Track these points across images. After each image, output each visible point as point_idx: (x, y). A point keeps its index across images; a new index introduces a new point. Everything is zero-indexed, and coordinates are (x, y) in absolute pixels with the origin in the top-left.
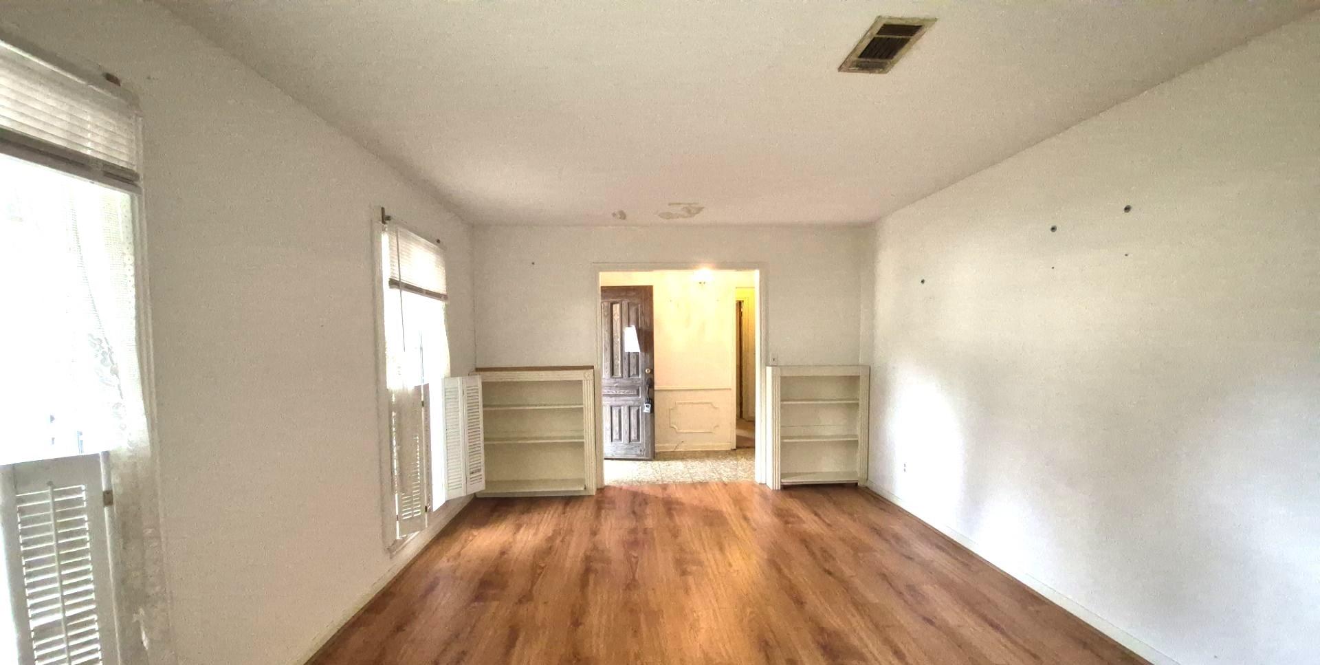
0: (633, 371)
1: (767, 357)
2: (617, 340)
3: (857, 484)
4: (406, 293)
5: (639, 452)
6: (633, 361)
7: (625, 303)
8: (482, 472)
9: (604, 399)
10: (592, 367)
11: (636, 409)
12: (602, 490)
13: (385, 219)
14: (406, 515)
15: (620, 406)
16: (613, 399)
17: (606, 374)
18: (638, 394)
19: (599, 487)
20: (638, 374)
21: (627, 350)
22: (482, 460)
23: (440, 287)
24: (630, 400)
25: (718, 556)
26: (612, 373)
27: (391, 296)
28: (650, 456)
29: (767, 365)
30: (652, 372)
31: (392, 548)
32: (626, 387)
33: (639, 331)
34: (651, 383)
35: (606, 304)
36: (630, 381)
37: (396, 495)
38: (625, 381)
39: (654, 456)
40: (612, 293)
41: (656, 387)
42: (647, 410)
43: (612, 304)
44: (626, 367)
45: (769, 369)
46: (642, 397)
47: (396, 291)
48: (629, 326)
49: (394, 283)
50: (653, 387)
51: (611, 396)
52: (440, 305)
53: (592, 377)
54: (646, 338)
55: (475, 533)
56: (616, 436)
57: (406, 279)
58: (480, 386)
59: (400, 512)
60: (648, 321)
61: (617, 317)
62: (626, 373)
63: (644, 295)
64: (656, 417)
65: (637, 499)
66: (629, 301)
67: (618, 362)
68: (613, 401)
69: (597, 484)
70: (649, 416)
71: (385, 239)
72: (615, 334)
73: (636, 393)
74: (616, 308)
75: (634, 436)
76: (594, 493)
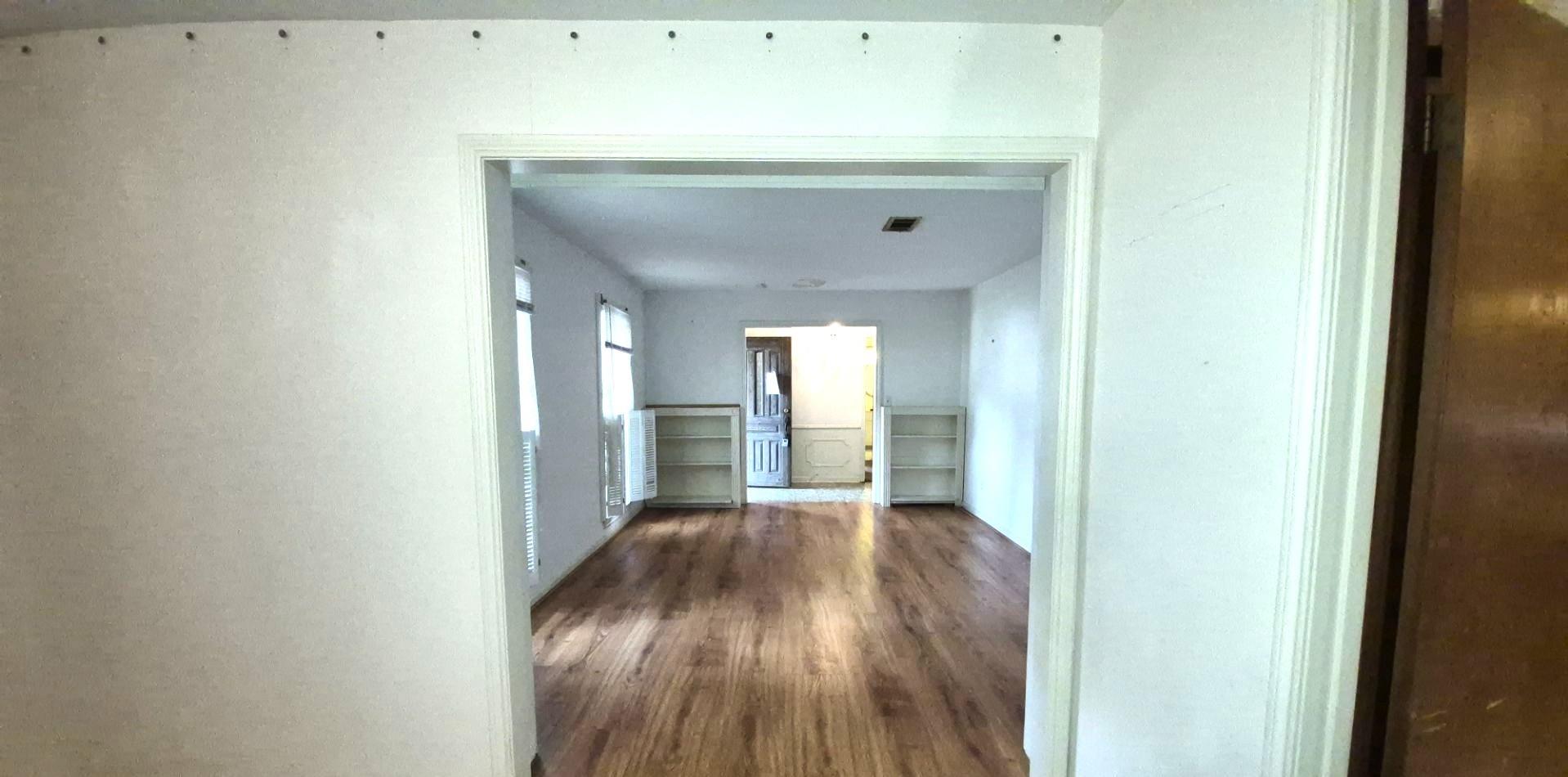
0: (773, 410)
1: (882, 399)
2: (760, 384)
3: (954, 504)
4: (615, 350)
5: (777, 481)
6: (774, 402)
7: (767, 352)
8: (655, 484)
9: (748, 434)
10: (739, 406)
11: (776, 443)
12: (745, 505)
13: (603, 301)
14: (612, 503)
15: (762, 441)
16: (756, 434)
17: (750, 412)
18: (777, 431)
19: (744, 502)
20: (777, 413)
21: (768, 392)
22: (655, 474)
23: (629, 345)
24: (771, 436)
25: (827, 538)
26: (756, 413)
27: (605, 352)
28: (787, 484)
29: (882, 405)
30: (790, 411)
31: (605, 523)
32: (767, 424)
33: (779, 376)
34: (788, 422)
35: (751, 352)
36: (771, 420)
37: (606, 487)
38: (766, 419)
39: (791, 485)
40: (756, 343)
41: (793, 426)
42: (785, 444)
43: (756, 352)
44: (767, 406)
45: (883, 408)
46: (781, 434)
47: (609, 349)
48: (770, 371)
49: (608, 344)
50: (791, 425)
51: (753, 432)
52: (627, 356)
53: (738, 413)
54: (785, 382)
55: (652, 525)
56: (758, 467)
57: (614, 343)
58: (654, 418)
59: (609, 500)
60: (787, 367)
61: (760, 364)
62: (767, 413)
63: (784, 344)
64: (793, 452)
65: (773, 511)
66: (769, 350)
67: (760, 404)
68: (757, 436)
69: (741, 500)
70: (786, 450)
71: (603, 314)
72: (758, 379)
73: (775, 430)
74: (760, 356)
75: (773, 467)
76: (739, 506)
